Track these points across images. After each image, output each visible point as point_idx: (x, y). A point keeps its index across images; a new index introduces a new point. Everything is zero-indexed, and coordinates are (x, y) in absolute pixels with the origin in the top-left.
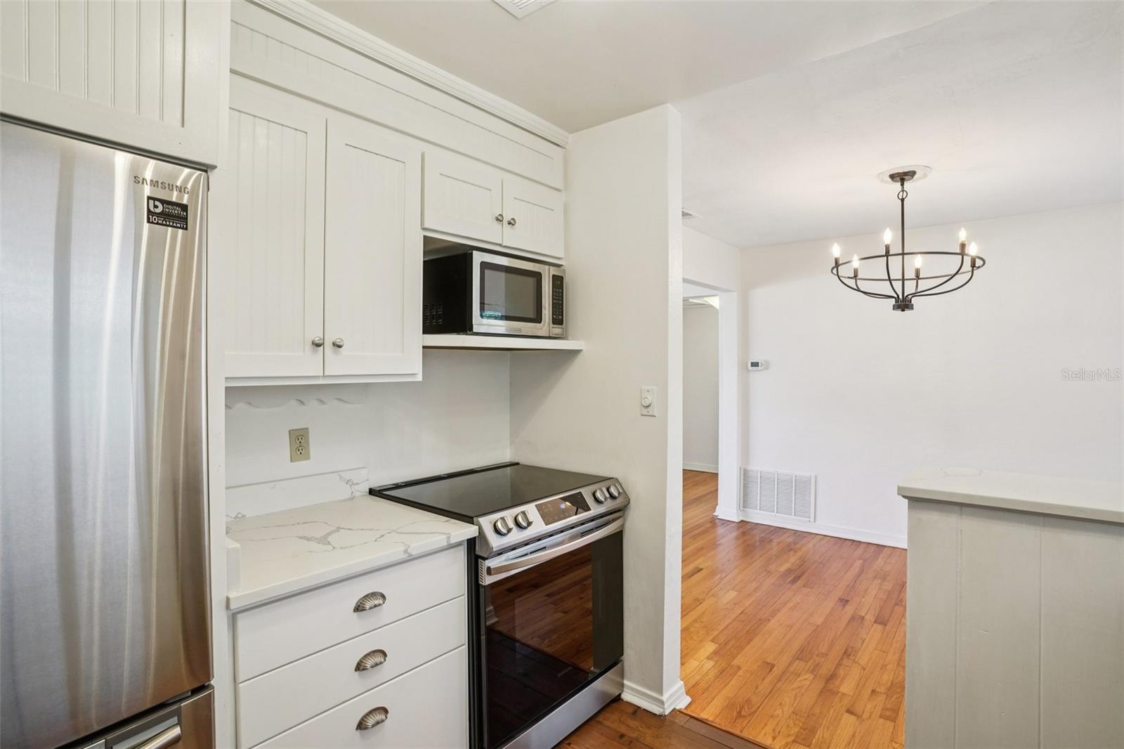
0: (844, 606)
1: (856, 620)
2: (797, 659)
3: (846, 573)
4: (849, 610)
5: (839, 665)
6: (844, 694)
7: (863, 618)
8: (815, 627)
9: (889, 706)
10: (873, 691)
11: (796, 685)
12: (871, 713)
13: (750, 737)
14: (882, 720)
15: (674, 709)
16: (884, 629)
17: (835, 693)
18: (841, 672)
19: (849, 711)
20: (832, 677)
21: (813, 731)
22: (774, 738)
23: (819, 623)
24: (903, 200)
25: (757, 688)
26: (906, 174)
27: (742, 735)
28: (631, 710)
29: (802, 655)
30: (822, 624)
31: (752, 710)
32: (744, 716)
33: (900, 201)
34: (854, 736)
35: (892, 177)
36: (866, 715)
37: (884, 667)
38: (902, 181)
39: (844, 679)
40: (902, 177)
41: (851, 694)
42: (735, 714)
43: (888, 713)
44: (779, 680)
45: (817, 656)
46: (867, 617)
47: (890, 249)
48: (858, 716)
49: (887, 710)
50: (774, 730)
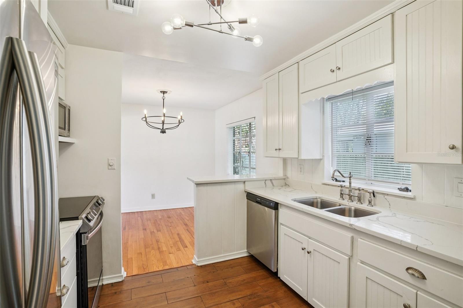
0: (146, 231)
1: (152, 233)
2: (146, 248)
3: (138, 221)
4: (148, 231)
5: (158, 245)
6: (165, 251)
7: (154, 232)
8: (143, 239)
9: (177, 248)
10: (171, 247)
11: (152, 254)
12: (174, 251)
13: (152, 271)
14: (178, 252)
15: (125, 277)
16: (161, 232)
17: (163, 251)
18: (160, 246)
19: (170, 253)
20: (159, 248)
21: (166, 262)
22: (158, 268)
23: (143, 237)
24: (164, 99)
25: (142, 260)
26: (165, 92)
27: (150, 271)
28: (110, 285)
29: (146, 247)
30: (144, 237)
31: (146, 265)
32: (146, 268)
33: (163, 100)
34: (175, 258)
35: (161, 92)
36: (174, 252)
37: (168, 240)
38: (164, 93)
39: (162, 247)
40: (164, 92)
41: (167, 249)
42: (143, 269)
43: (178, 250)
44: (146, 256)
45: (150, 245)
46: (154, 231)
47: (165, 114)
48: (173, 253)
49: (177, 249)
50: (156, 267)
